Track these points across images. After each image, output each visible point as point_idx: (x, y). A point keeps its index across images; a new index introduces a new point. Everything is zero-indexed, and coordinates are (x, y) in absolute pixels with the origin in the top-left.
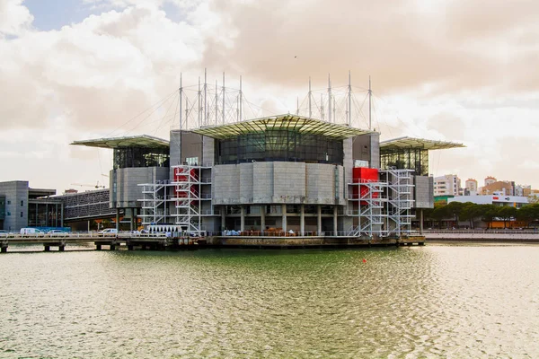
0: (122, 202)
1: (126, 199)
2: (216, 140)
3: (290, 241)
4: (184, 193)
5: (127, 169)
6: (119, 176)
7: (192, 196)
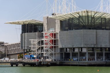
0: (24, 47)
1: (26, 46)
2: (61, 21)
3: (90, 63)
4: (47, 43)
5: (26, 34)
6: (23, 36)
7: (50, 45)
